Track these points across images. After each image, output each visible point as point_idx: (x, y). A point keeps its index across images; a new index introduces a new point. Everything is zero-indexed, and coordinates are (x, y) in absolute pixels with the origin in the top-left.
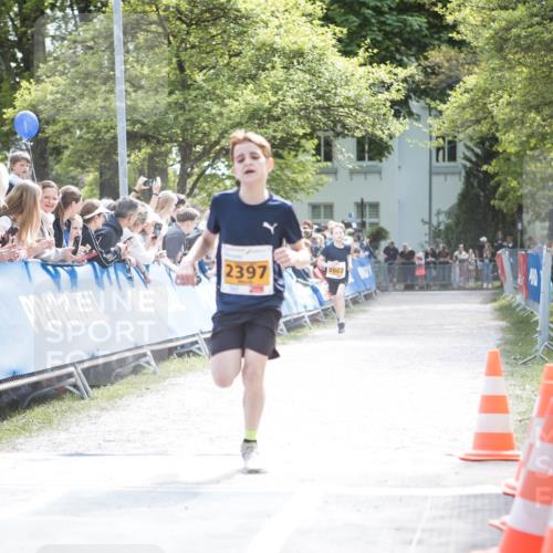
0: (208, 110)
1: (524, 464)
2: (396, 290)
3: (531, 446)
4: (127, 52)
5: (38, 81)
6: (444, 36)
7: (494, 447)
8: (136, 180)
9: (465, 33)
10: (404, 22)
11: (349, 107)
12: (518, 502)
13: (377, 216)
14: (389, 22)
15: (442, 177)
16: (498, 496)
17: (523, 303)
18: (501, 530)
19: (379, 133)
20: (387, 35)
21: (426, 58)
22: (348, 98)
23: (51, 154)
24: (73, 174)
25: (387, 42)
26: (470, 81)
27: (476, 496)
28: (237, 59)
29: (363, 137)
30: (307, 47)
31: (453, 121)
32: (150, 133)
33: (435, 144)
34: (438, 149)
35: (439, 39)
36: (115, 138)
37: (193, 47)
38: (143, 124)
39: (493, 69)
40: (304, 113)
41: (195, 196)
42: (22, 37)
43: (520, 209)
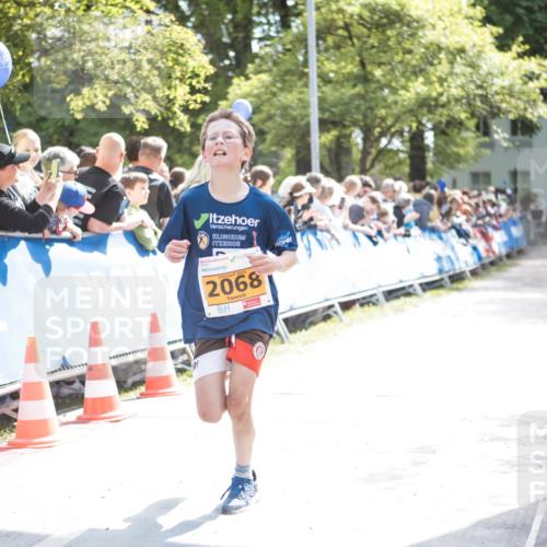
0: (384, 100)
4: (320, 52)
5: (247, 78)
11: (503, 94)
19: (529, 116)
28: (410, 56)
29: (516, 119)
30: (468, 45)
37: (373, 47)
38: (332, 112)
40: (466, 101)
42: (234, 40)
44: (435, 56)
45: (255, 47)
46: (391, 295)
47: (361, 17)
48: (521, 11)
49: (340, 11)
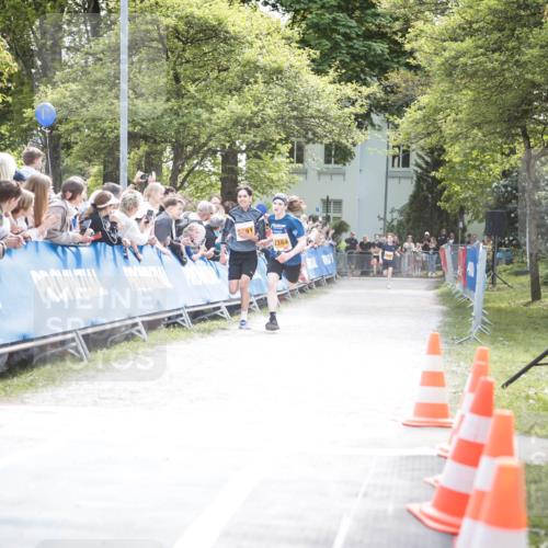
0: (198, 116)
1: (456, 431)
2: (353, 276)
3: (463, 417)
4: (132, 63)
6: (402, 60)
7: (433, 415)
8: (134, 174)
9: (420, 59)
10: (369, 48)
11: (319, 118)
12: (450, 464)
13: (340, 211)
14: (356, 46)
15: (396, 180)
16: (432, 457)
17: (461, 290)
18: (434, 487)
19: (344, 141)
20: (355, 58)
21: (387, 79)
22: (319, 110)
23: (63, 148)
24: (81, 166)
25: (354, 64)
26: (424, 100)
27: (414, 457)
28: (225, 74)
29: (330, 144)
30: (285, 65)
31: (407, 134)
32: (149, 134)
33: (391, 152)
34: (394, 157)
35: (398, 63)
36: (118, 137)
37: (188, 62)
38: (142, 126)
39: (443, 91)
40: (281, 122)
41: (184, 189)
42: (42, 47)
43: (462, 210)
44: (250, 74)
45: (65, 56)
47: (176, 29)
48: (338, 37)
49: (155, 22)
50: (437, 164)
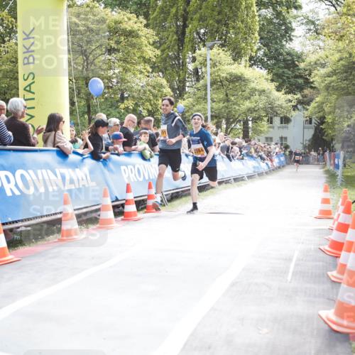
0: (235, 108)
1: (336, 220)
3: (339, 215)
5: (184, 100)
6: (309, 85)
7: (326, 214)
9: (316, 84)
10: (296, 81)
11: (279, 107)
13: (287, 141)
14: (292, 81)
15: (307, 129)
16: (326, 229)
17: (333, 169)
19: (288, 115)
21: (303, 92)
25: (291, 87)
26: (318, 99)
28: (244, 93)
29: (283, 117)
30: (266, 89)
31: (312, 112)
32: (217, 115)
33: (305, 119)
34: (306, 121)
35: (307, 86)
37: (231, 89)
38: (215, 113)
39: (325, 96)
40: (265, 109)
42: (179, 87)
43: (332, 140)
44: (253, 92)
45: (187, 89)
46: (236, 180)
47: (226, 78)
48: (285, 78)
49: (219, 75)
50: (322, 123)
